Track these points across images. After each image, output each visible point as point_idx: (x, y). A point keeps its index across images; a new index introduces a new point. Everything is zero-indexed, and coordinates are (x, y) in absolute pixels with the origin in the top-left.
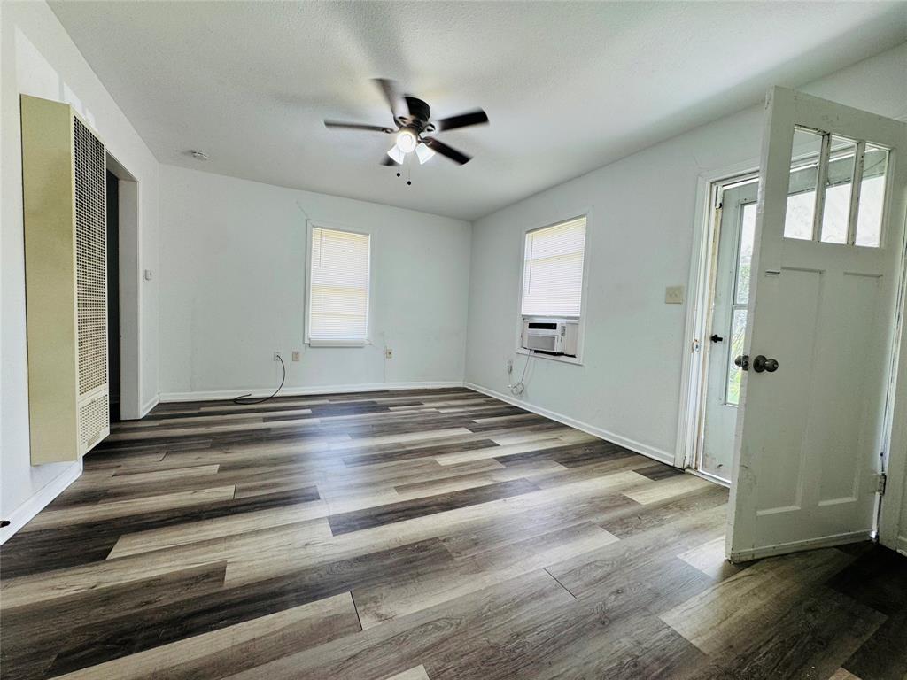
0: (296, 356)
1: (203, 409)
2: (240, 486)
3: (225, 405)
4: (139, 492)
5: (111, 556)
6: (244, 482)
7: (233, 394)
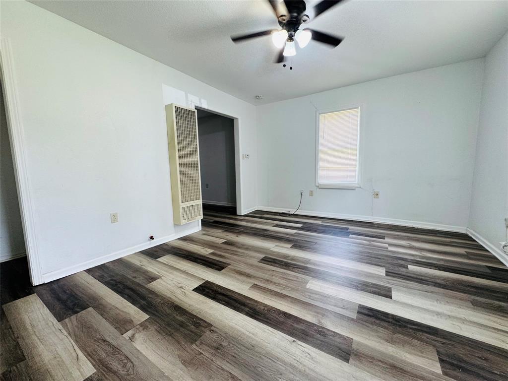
0: (311, 194)
1: (265, 216)
2: (217, 252)
3: (275, 215)
4: (196, 242)
5: (158, 259)
6: (220, 251)
7: (282, 210)
